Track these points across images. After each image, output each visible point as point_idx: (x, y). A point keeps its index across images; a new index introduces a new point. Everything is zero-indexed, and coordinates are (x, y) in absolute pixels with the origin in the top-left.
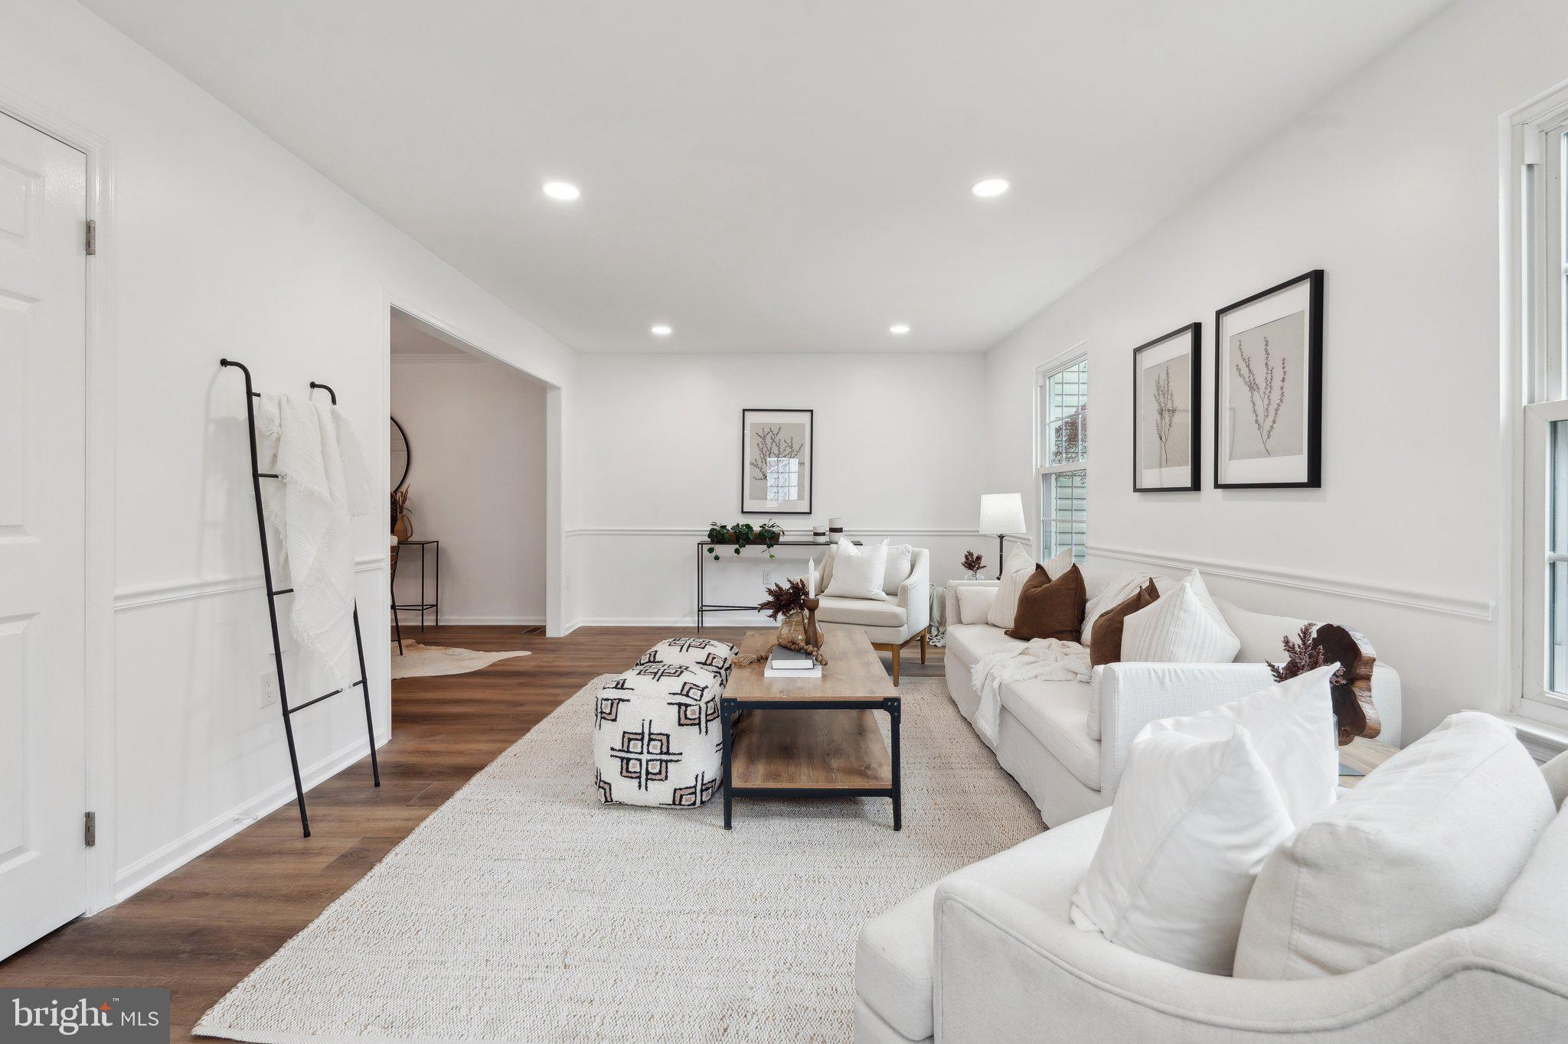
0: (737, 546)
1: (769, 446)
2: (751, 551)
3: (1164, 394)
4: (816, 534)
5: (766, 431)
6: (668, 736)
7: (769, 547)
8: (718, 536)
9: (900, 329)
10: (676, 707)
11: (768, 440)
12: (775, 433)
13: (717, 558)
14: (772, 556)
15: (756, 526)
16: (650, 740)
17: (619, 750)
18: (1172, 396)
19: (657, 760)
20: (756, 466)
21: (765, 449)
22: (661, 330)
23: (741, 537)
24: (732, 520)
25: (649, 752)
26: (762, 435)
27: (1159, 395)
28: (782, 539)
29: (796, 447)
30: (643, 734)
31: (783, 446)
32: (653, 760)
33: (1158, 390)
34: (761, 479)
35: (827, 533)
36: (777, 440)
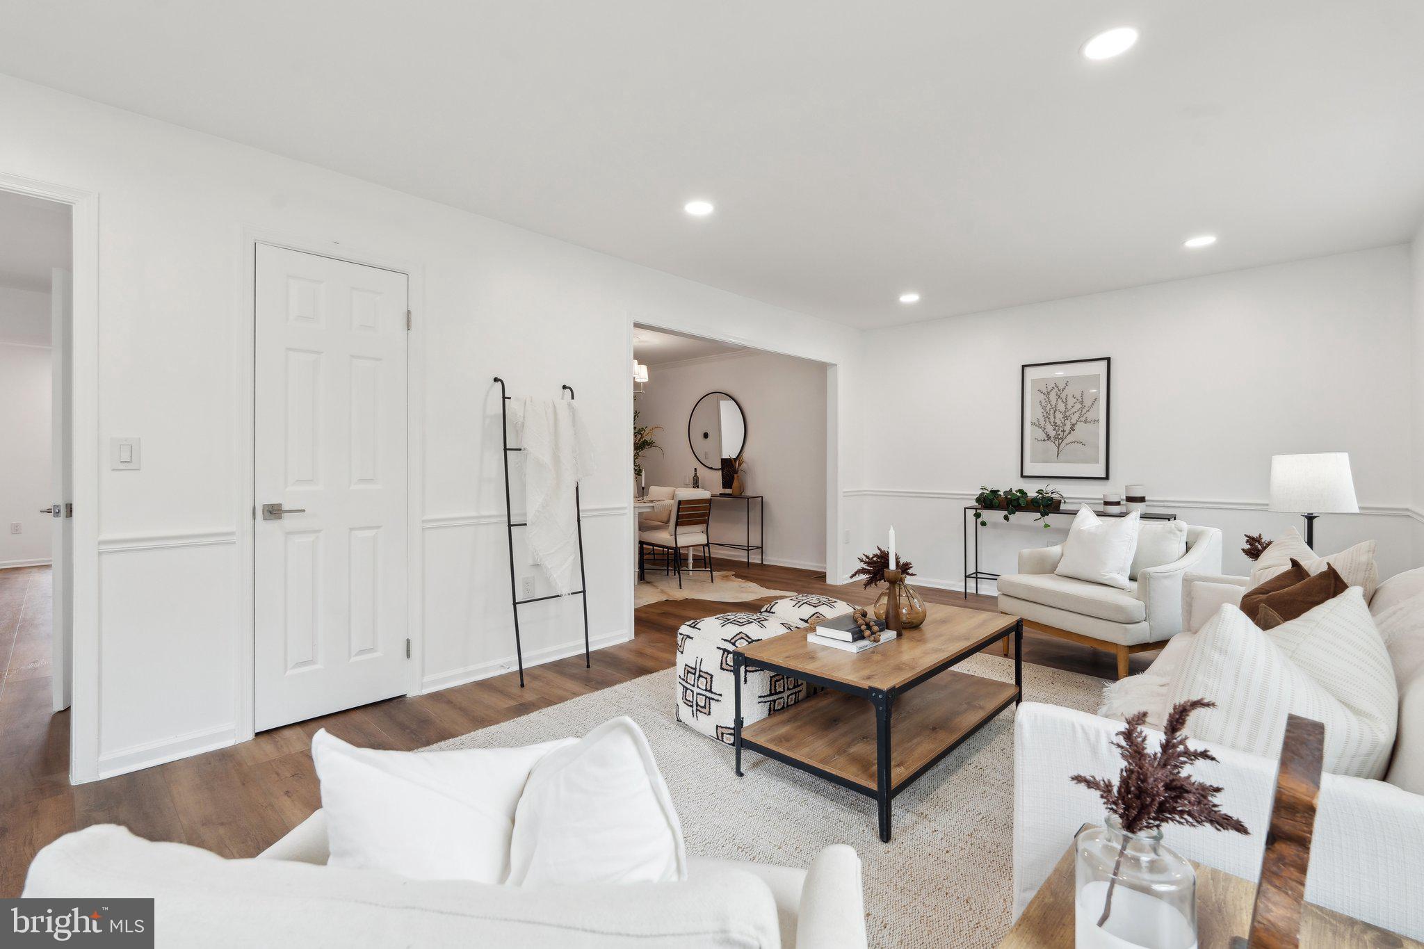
0: (1006, 513)
1: (1053, 403)
2: (1020, 518)
4: (1106, 503)
5: (1050, 387)
6: (712, 676)
7: (1043, 515)
8: (989, 501)
10: (722, 651)
11: (1053, 396)
12: (1061, 387)
13: (983, 524)
14: (1047, 526)
15: (1032, 490)
16: (700, 676)
19: (703, 695)
20: (1039, 426)
21: (1049, 407)
22: (910, 298)
23: (1012, 503)
24: (1007, 482)
26: (1045, 391)
28: (1063, 507)
29: (1088, 403)
30: (695, 669)
31: (1071, 401)
34: (1044, 440)
35: (1123, 502)
36: (1063, 395)
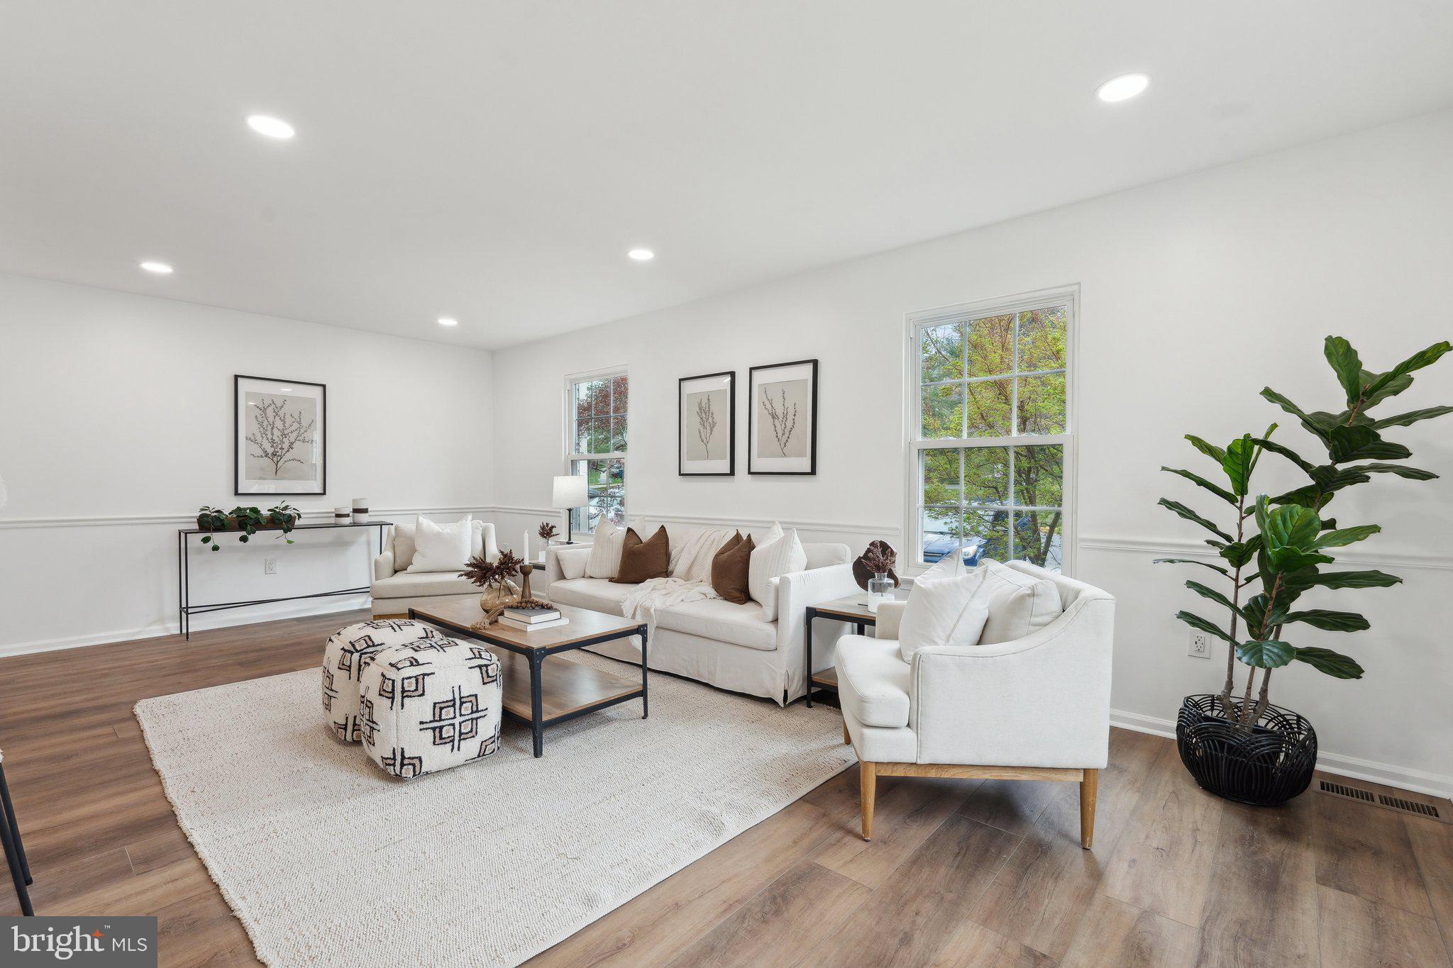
0: (244, 533)
1: (271, 419)
2: (260, 537)
3: (705, 413)
4: (338, 516)
5: (267, 402)
6: (476, 696)
7: (285, 532)
8: (210, 523)
9: (447, 322)
10: (478, 669)
11: (270, 412)
12: (279, 405)
13: (215, 548)
14: (290, 542)
15: (265, 507)
16: (462, 703)
17: (431, 722)
18: (712, 414)
19: (468, 720)
20: (255, 441)
21: (265, 423)
22: (157, 268)
23: (246, 522)
24: (227, 504)
25: (461, 715)
26: (261, 406)
27: (701, 412)
28: (297, 522)
29: (305, 423)
30: (454, 700)
31: (289, 421)
32: (465, 721)
33: (700, 409)
34: (262, 457)
35: (351, 514)
36: (281, 413)
